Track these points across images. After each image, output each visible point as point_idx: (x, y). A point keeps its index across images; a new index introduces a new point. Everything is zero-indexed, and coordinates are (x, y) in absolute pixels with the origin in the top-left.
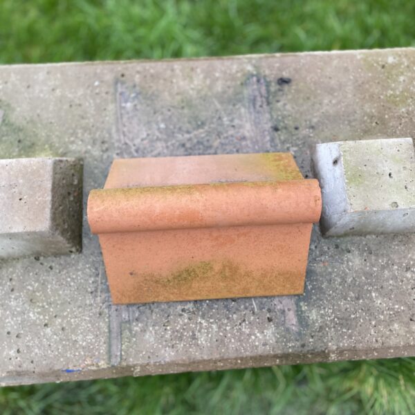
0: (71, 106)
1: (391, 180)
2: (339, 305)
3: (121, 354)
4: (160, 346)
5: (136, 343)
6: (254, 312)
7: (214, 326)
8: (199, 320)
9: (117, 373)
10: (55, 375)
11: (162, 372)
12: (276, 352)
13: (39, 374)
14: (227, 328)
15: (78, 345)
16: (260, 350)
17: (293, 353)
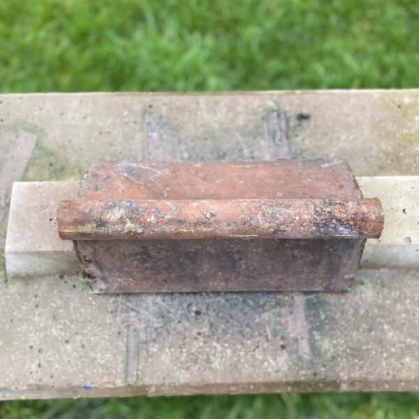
0: (100, 133)
1: (405, 216)
2: (351, 336)
3: (137, 373)
4: (175, 368)
5: (151, 363)
6: (267, 340)
7: (229, 351)
8: (214, 344)
9: (133, 392)
10: (73, 391)
11: (176, 393)
12: (288, 379)
13: (58, 389)
14: (241, 353)
15: (96, 363)
16: (273, 376)
17: (305, 381)
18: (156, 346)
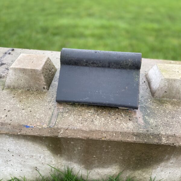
2: (164, 119)
3: (56, 123)
4: (76, 122)
5: (64, 120)
6: (122, 117)
7: (103, 119)
8: (96, 116)
9: (51, 132)
10: (19, 129)
11: (74, 135)
12: (134, 132)
13: (12, 126)
14: (109, 120)
15: (35, 117)
16: (126, 130)
17: (143, 133)
18: (67, 114)
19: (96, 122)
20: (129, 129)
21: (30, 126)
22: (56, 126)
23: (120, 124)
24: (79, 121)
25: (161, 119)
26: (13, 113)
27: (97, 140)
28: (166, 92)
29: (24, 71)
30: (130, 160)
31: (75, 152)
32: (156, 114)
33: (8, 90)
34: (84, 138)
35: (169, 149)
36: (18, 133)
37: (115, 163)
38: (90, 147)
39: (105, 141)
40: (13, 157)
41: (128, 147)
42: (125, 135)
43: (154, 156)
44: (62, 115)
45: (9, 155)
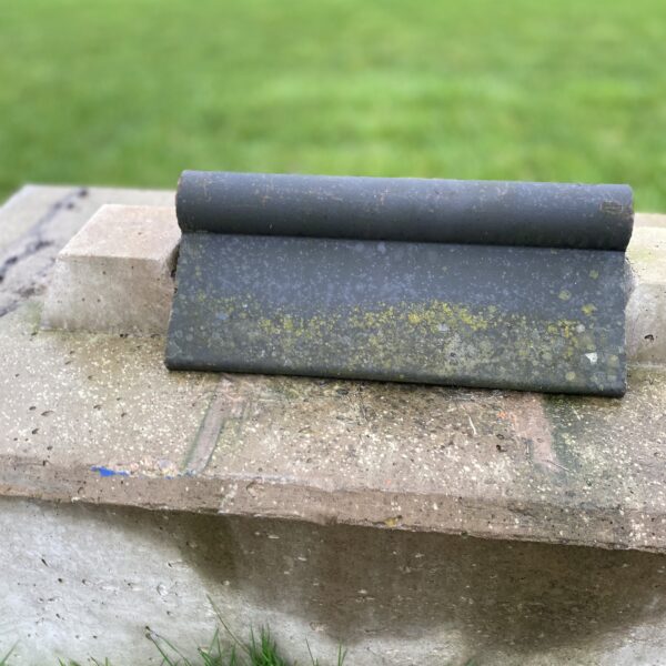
3: (210, 458)
5: (242, 447)
7: (393, 445)
8: (367, 433)
9: (192, 496)
10: (76, 479)
11: (276, 508)
12: (514, 497)
13: (51, 470)
14: (417, 450)
15: (138, 438)
16: (481, 488)
17: (550, 505)
18: (257, 426)
19: (367, 459)
20: (496, 487)
21: (118, 469)
22: (210, 473)
23: (460, 465)
24: (298, 452)
25: (629, 445)
26: (59, 422)
27: (369, 528)
28: (650, 337)
29: (106, 265)
30: (502, 609)
31: (286, 573)
32: (609, 427)
33: (52, 338)
34: (315, 521)
35: (661, 571)
36: (70, 497)
37: (446, 620)
38: (343, 554)
39: (397, 531)
40: (63, 586)
41: (494, 558)
42: (480, 509)
43: (602, 596)
44: (238, 431)
45: (45, 579)
